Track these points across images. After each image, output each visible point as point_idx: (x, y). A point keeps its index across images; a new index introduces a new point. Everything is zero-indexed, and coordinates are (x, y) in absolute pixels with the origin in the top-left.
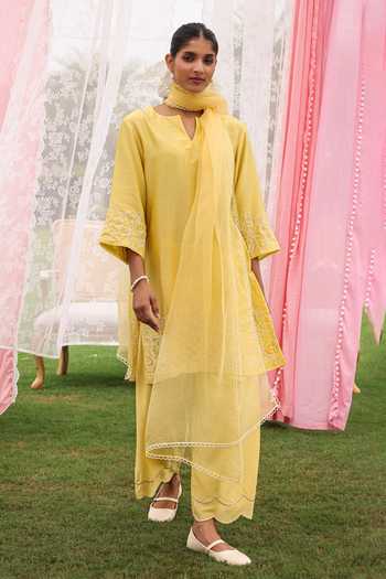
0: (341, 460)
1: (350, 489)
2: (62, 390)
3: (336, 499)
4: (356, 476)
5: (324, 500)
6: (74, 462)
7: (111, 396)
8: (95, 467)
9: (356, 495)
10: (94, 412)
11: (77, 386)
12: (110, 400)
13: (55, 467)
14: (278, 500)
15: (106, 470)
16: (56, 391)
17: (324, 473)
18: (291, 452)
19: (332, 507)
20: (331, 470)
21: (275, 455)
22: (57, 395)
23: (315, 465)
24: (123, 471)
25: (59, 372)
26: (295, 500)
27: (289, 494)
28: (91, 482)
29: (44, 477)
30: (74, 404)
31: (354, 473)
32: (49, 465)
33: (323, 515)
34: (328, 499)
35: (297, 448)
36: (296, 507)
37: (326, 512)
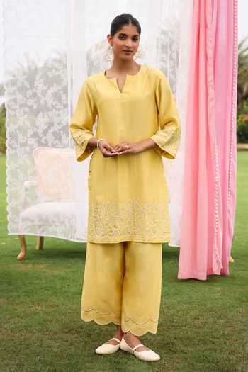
0: (218, 313)
1: (223, 335)
2: (37, 261)
3: (213, 343)
4: (228, 325)
5: (205, 343)
6: (35, 314)
7: (69, 265)
8: (50, 318)
9: (228, 339)
10: (56, 276)
11: (48, 257)
12: (69, 268)
13: (22, 318)
14: (173, 343)
15: (57, 321)
16: (33, 261)
17: (207, 323)
18: (185, 306)
19: (211, 349)
20: (211, 320)
21: (174, 308)
22: (33, 264)
23: (201, 316)
24: (68, 321)
25: (37, 247)
26: (186, 344)
27: (181, 339)
28: (45, 330)
29: (13, 326)
30: (43, 270)
31: (227, 322)
32: (18, 317)
33: (204, 356)
34: (208, 342)
35: (189, 303)
36: (185, 349)
37: (207, 353)
